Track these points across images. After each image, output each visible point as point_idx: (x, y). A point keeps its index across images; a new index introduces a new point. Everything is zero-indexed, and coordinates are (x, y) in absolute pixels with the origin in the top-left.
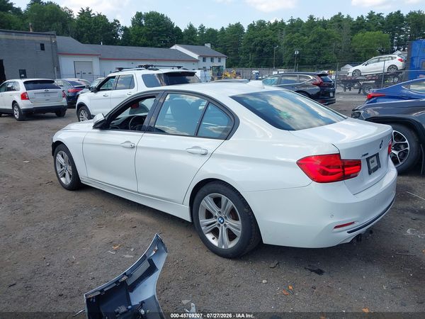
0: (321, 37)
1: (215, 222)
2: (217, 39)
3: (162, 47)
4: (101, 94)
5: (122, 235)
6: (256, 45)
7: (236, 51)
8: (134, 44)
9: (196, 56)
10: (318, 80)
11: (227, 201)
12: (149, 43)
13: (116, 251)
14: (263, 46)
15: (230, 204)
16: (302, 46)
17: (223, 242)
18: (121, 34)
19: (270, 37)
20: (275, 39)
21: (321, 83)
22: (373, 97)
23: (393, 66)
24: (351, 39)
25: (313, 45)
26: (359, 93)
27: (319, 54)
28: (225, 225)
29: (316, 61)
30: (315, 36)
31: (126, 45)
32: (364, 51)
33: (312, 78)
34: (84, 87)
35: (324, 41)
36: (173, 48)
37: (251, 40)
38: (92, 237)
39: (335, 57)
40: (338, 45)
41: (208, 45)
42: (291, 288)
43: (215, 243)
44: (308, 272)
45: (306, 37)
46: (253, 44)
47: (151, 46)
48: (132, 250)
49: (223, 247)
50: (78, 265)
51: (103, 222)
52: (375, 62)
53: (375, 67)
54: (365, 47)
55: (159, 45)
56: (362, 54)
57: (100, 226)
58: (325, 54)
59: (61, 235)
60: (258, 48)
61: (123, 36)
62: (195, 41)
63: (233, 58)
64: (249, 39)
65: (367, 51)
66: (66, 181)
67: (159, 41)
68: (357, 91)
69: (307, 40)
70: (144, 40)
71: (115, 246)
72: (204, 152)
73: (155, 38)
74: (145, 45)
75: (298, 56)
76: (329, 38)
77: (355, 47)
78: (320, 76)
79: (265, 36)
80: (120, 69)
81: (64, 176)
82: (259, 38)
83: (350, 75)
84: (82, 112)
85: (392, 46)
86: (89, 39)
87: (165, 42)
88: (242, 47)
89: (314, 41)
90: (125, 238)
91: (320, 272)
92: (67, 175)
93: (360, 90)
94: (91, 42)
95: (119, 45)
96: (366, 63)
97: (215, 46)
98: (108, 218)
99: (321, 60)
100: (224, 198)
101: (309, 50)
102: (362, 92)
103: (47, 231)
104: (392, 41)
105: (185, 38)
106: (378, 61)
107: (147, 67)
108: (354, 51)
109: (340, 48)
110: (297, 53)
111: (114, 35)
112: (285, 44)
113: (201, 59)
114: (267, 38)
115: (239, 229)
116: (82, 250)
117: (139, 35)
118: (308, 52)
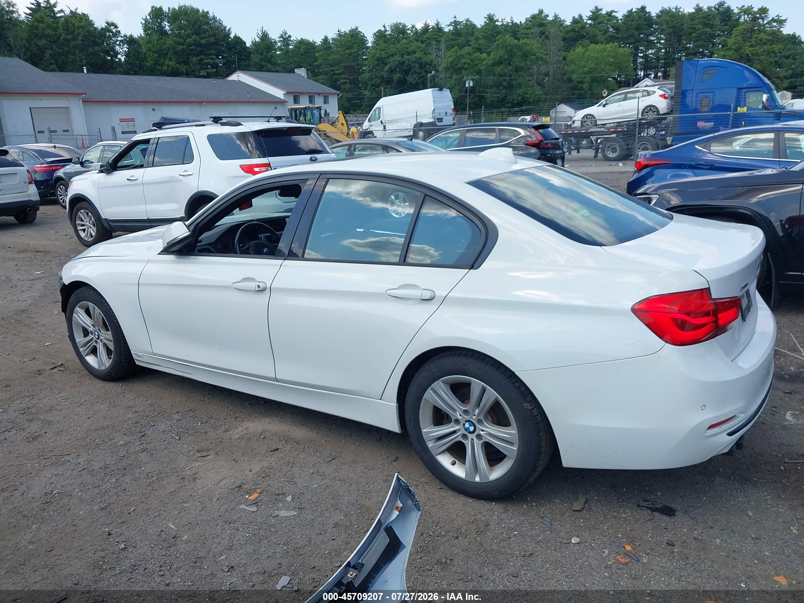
0: (511, 53)
1: (454, 432)
2: (316, 59)
3: (208, 76)
4: (121, 176)
5: (256, 468)
6: (392, 71)
7: (355, 83)
8: (152, 72)
9: (279, 94)
10: (535, 137)
11: (484, 390)
12: (183, 68)
13: (255, 503)
14: (407, 72)
15: (492, 394)
16: (479, 72)
17: (476, 468)
18: (122, 51)
19: (418, 55)
20: (428, 58)
21: (541, 141)
22: (646, 166)
23: (651, 108)
24: (564, 59)
25: (498, 69)
26: (596, 156)
27: (510, 86)
28: (479, 437)
29: (504, 98)
30: (501, 52)
31: (136, 73)
32: (588, 78)
33: (522, 132)
34: (69, 161)
35: (517, 61)
36: (234, 77)
37: (382, 62)
38: (194, 479)
39: (538, 91)
40: (543, 69)
41: (302, 72)
42: (628, 548)
43: (459, 471)
44: (646, 513)
45: (484, 55)
46: (387, 68)
47: (187, 74)
48: (289, 498)
49: (477, 479)
50: (187, 542)
51: (204, 445)
52: (620, 100)
53: (621, 108)
54: (589, 72)
55: (203, 73)
56: (585, 86)
57: (202, 453)
58: (520, 86)
59: (127, 479)
60: (396, 76)
61: (127, 55)
62: (274, 64)
63: (350, 95)
64: (378, 59)
65: (593, 80)
66: (101, 363)
67: (203, 66)
68: (590, 153)
69: (486, 59)
70: (171, 63)
71: (249, 493)
72: (427, 295)
73: (194, 59)
74: (174, 73)
75: (472, 90)
76: (526, 56)
77: (573, 72)
78: (537, 128)
79: (409, 54)
80: (159, 126)
81: (94, 351)
82: (398, 58)
83: (578, 124)
84: (82, 214)
85: (636, 69)
86: (56, 63)
87: (214, 66)
88: (366, 76)
89: (499, 63)
90: (265, 474)
91: (669, 512)
92: (101, 350)
93: (597, 152)
94: (62, 68)
95: (121, 73)
96: (603, 101)
97: (314, 73)
98: (212, 434)
99: (515, 96)
100: (477, 384)
101: (491, 79)
102: (600, 155)
103: (92, 473)
104: (635, 62)
105: (255, 58)
106: (625, 99)
107: (216, 120)
108: (570, 80)
109: (547, 75)
110: (469, 84)
111: (107, 53)
112: (447, 69)
113: (291, 99)
114: (413, 57)
115: (511, 443)
116: (184, 509)
117: (162, 53)
118: (490, 82)
